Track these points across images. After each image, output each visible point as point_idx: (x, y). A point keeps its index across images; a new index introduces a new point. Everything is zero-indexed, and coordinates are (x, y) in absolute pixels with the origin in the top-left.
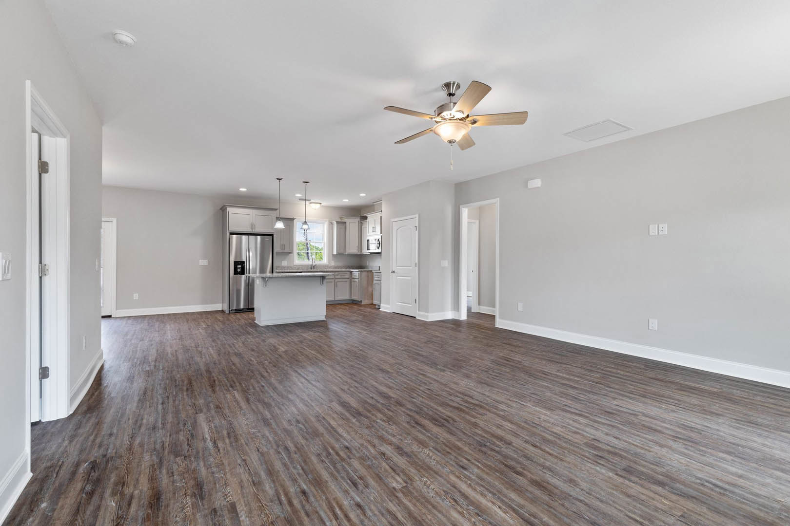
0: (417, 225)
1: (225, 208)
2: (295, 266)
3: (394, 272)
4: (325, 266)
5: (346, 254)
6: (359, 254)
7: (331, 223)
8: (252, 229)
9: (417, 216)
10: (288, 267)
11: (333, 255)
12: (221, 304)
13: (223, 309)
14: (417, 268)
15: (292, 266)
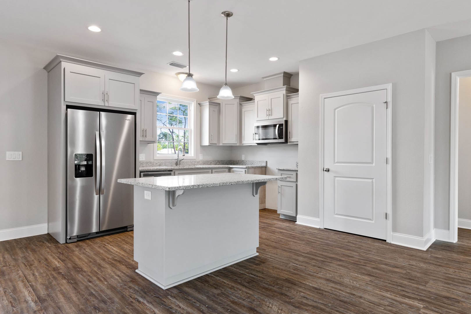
0: (390, 100)
1: (57, 62)
2: (156, 162)
3: (328, 170)
4: (193, 161)
5: (221, 145)
6: (238, 145)
7: (199, 104)
8: (103, 100)
9: (389, 86)
10: (147, 163)
11: (203, 147)
12: (46, 225)
13: (50, 232)
14: (389, 166)
15: (152, 160)
